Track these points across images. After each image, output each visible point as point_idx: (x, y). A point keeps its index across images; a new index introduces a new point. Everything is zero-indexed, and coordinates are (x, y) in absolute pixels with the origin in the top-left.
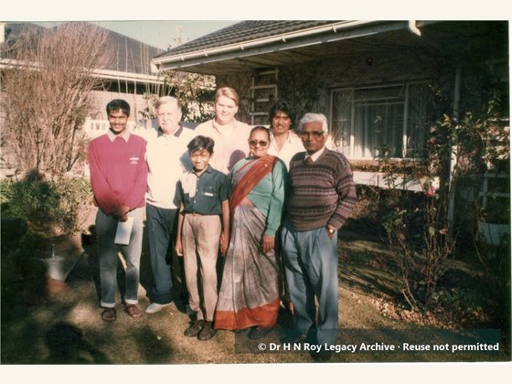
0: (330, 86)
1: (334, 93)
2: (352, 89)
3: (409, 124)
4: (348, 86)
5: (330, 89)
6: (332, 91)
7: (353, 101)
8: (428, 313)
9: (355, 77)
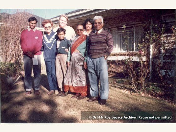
0: (109, 27)
1: (111, 30)
2: (117, 28)
3: (136, 39)
4: (115, 27)
5: (109, 28)
6: (110, 29)
7: (117, 32)
8: (141, 93)
9: (117, 24)
